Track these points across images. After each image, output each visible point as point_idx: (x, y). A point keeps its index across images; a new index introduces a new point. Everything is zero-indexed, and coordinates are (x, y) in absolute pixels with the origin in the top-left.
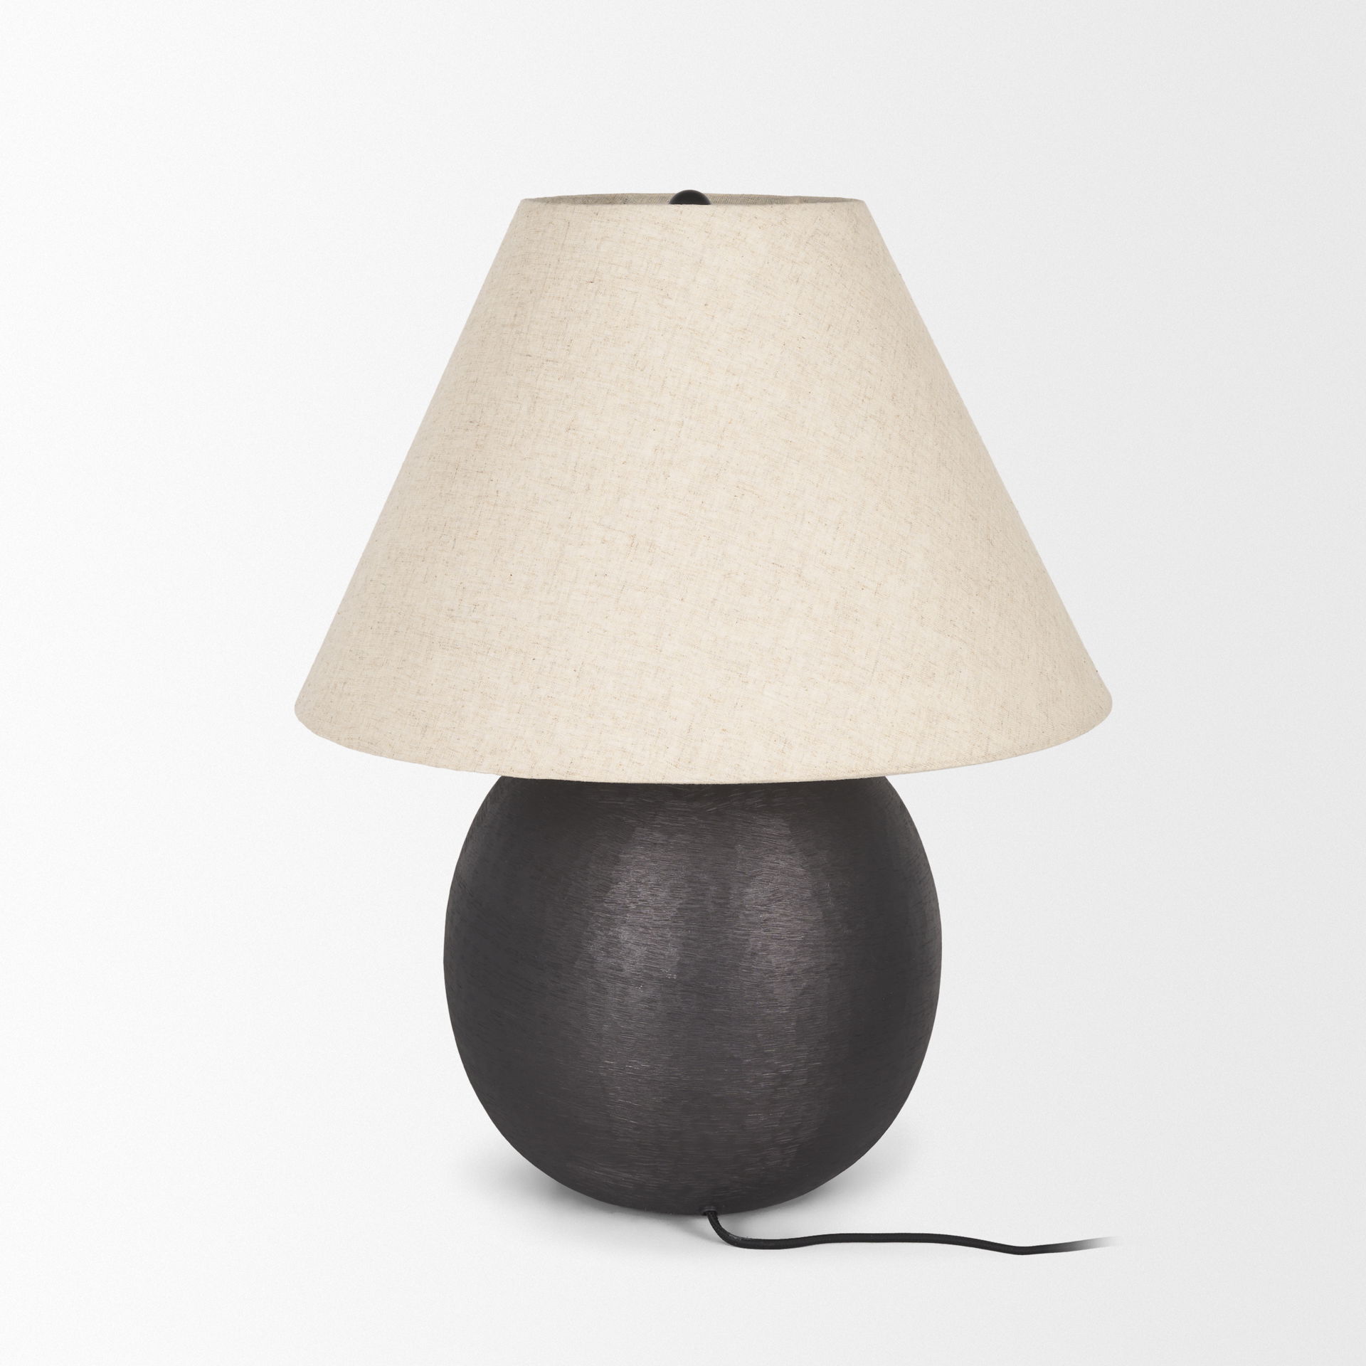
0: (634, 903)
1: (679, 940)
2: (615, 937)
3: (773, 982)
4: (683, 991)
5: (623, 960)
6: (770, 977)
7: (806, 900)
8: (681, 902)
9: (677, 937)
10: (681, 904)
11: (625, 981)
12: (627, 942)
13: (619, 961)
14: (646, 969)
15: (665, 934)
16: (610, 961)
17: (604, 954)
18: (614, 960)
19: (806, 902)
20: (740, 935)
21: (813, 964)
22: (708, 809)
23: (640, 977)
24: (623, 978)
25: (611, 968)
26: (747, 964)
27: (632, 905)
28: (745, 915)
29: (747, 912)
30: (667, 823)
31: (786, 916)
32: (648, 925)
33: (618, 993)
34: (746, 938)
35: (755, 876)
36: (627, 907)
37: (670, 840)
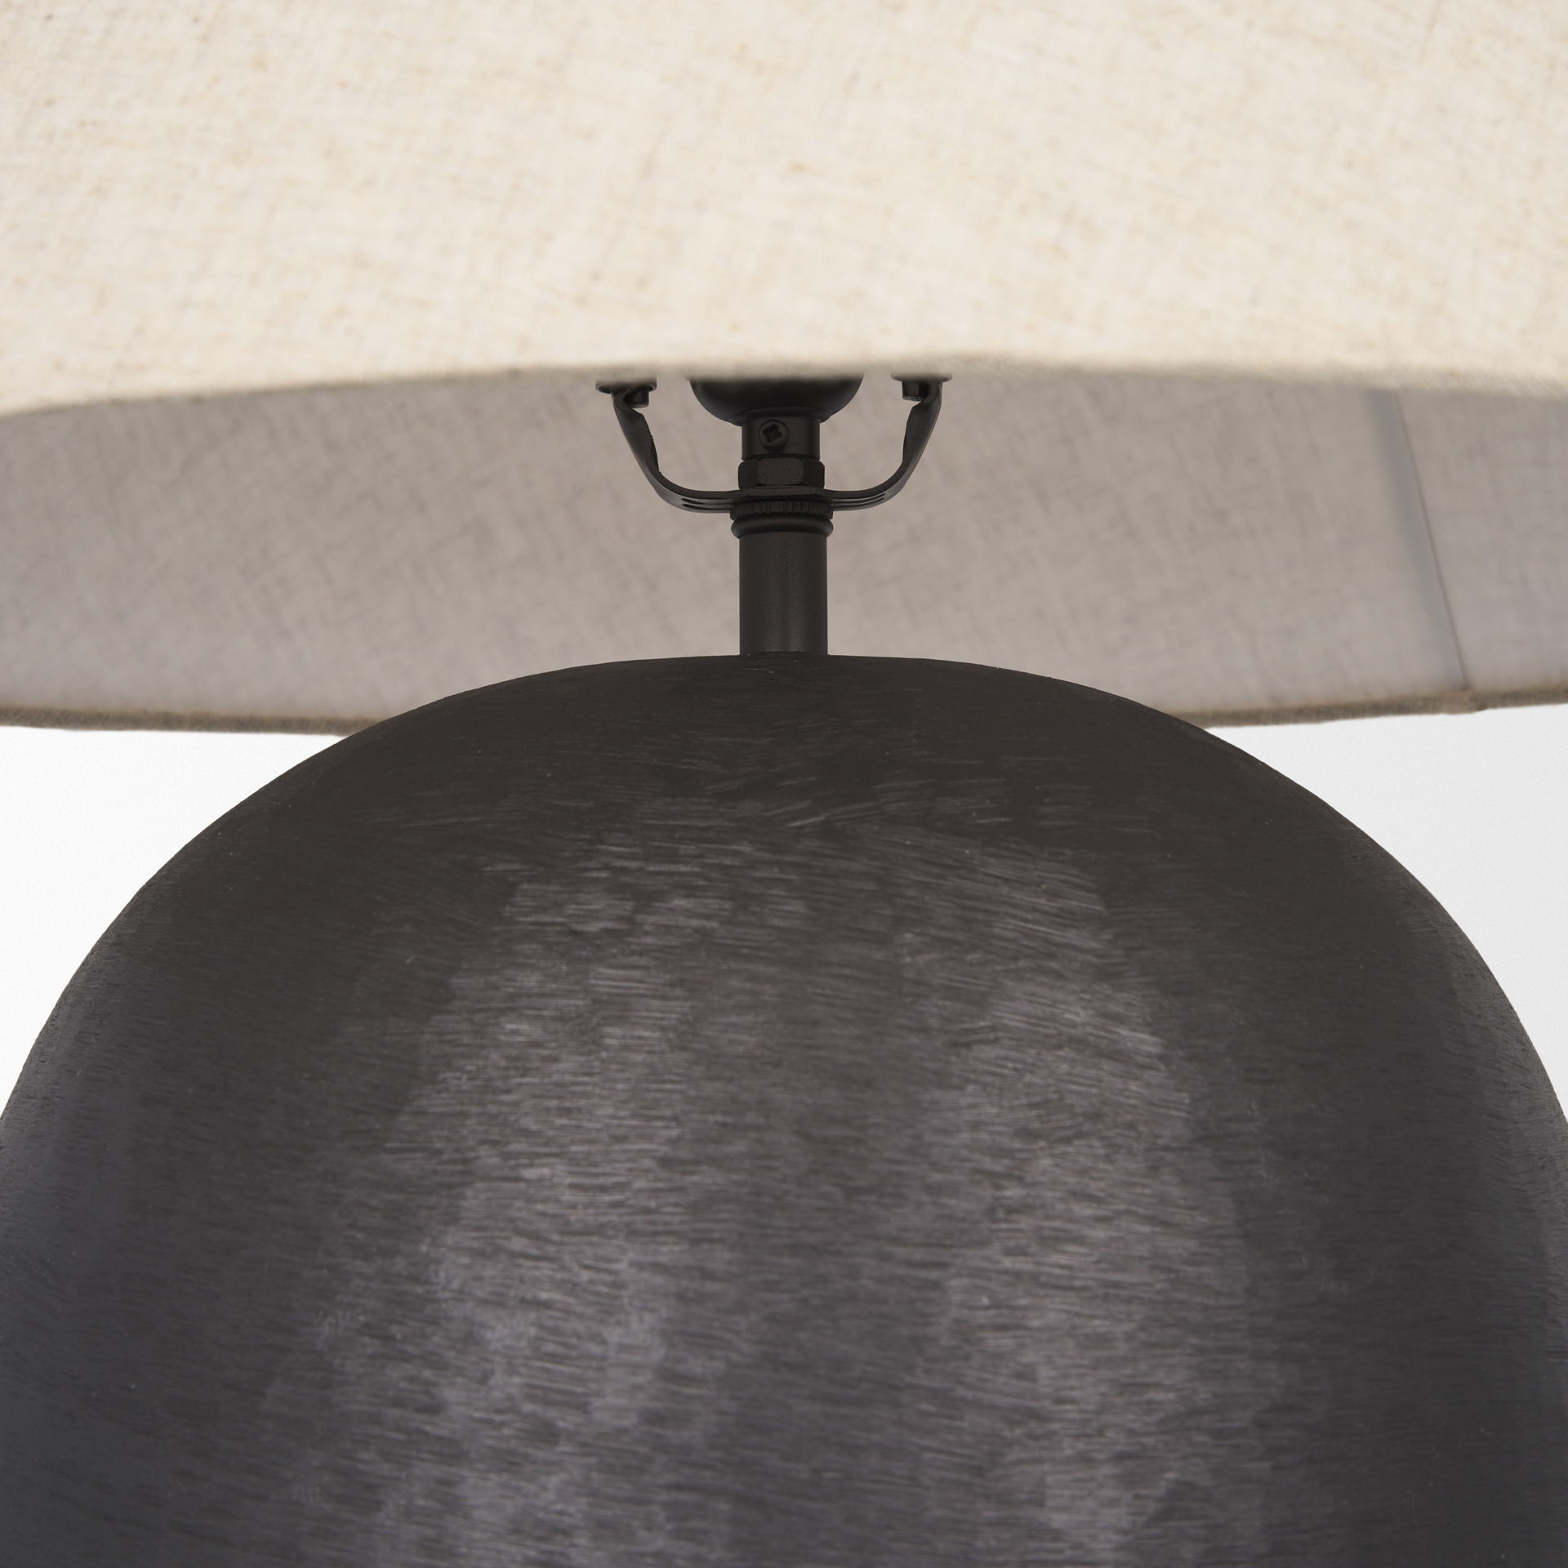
0: (494, 1143)
1: (659, 1280)
2: (416, 1279)
3: (1041, 1461)
4: (678, 1487)
5: (441, 1366)
6: (1032, 1436)
7: (1166, 1149)
8: (674, 1132)
9: (657, 1268)
10: (672, 1142)
11: (453, 1452)
12: (461, 1295)
13: (427, 1374)
14: (531, 1398)
15: (609, 1260)
16: (396, 1373)
17: (371, 1345)
18: (409, 1369)
19: (1169, 1157)
20: (910, 1264)
21: (1204, 1394)
22: (795, 819)
23: (506, 1431)
24: (440, 1439)
25: (397, 1403)
26: (936, 1382)
27: (484, 1151)
28: (930, 1189)
29: (938, 1177)
30: (634, 865)
31: (1090, 1198)
32: (544, 1226)
33: (421, 1502)
34: (934, 1274)
35: (968, 1046)
36: (465, 1161)
37: (639, 918)
